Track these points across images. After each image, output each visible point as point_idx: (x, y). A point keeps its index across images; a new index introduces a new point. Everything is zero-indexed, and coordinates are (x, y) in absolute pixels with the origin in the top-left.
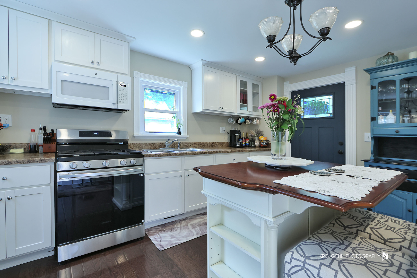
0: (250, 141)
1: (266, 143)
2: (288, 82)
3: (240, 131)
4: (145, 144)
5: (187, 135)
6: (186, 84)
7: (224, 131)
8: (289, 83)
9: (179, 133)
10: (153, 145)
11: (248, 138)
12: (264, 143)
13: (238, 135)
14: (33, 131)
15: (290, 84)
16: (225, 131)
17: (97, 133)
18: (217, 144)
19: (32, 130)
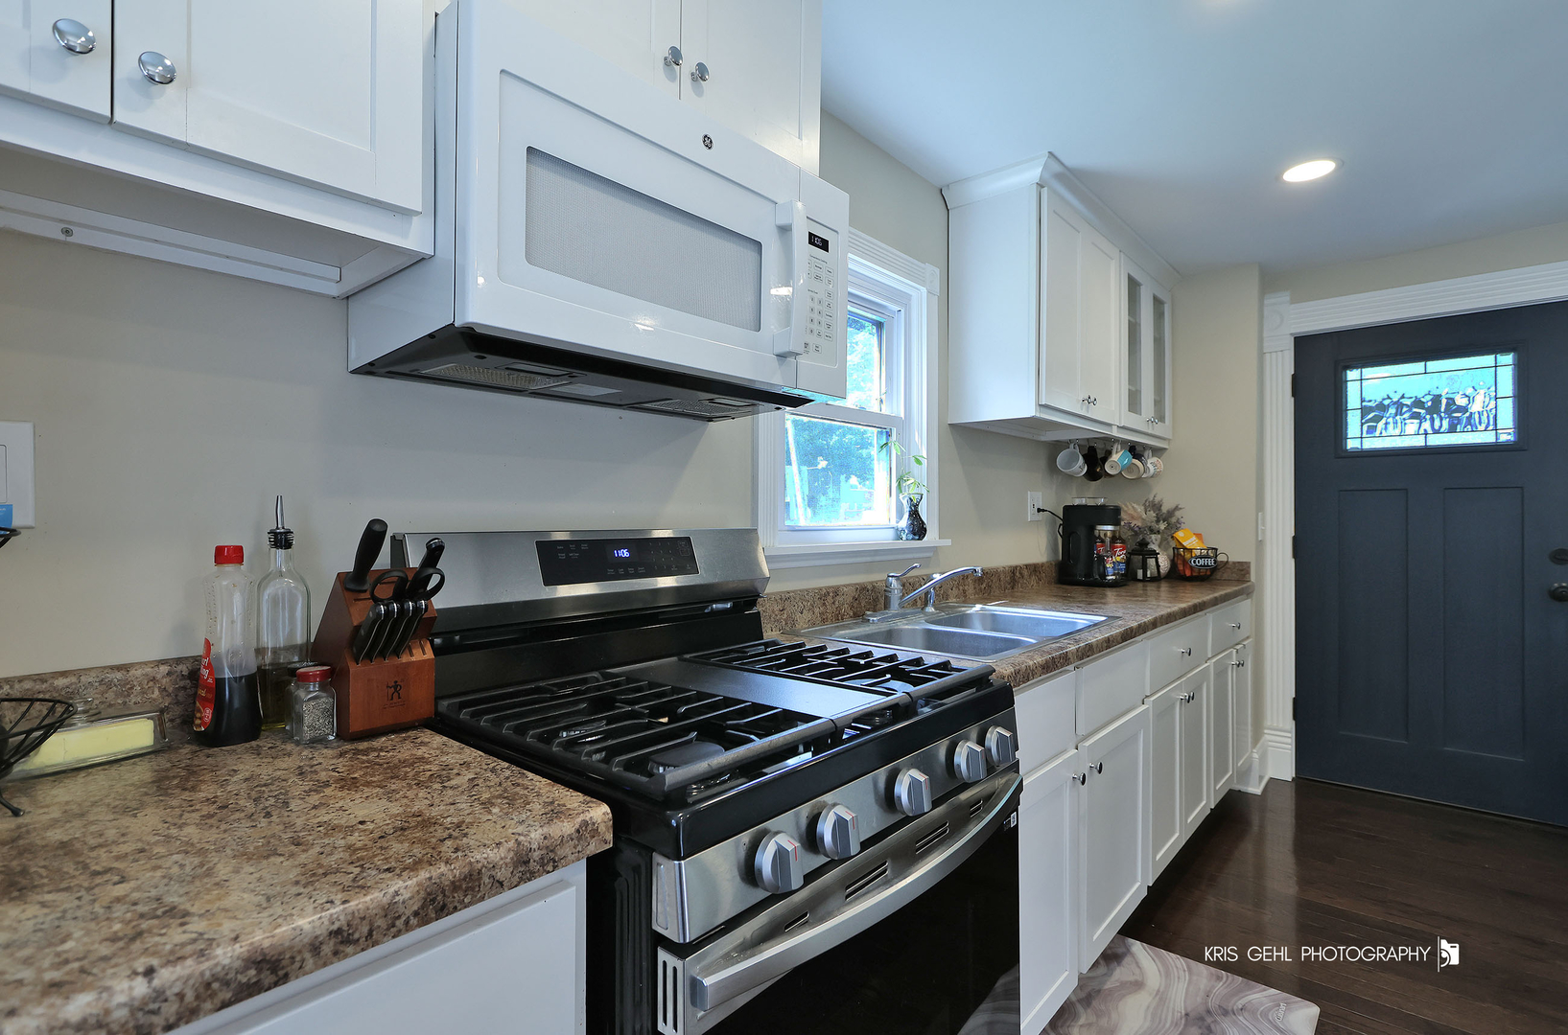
0: (1130, 554)
1: (1211, 562)
2: (1284, 297)
3: (1117, 510)
4: (803, 595)
5: (937, 539)
6: (933, 272)
7: (1039, 510)
8: (1288, 298)
9: (918, 529)
10: (830, 599)
11: (1120, 538)
12: (1202, 562)
13: (1110, 528)
14: (229, 556)
15: (1292, 302)
16: (1043, 510)
17: (624, 553)
18: (1026, 573)
19: (219, 550)
